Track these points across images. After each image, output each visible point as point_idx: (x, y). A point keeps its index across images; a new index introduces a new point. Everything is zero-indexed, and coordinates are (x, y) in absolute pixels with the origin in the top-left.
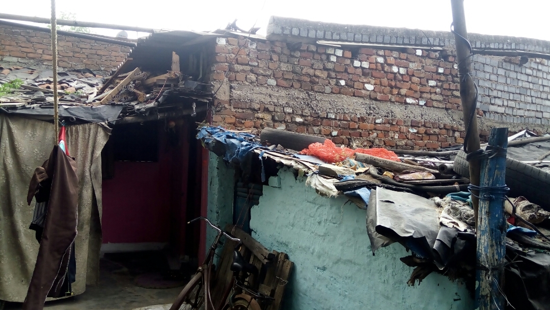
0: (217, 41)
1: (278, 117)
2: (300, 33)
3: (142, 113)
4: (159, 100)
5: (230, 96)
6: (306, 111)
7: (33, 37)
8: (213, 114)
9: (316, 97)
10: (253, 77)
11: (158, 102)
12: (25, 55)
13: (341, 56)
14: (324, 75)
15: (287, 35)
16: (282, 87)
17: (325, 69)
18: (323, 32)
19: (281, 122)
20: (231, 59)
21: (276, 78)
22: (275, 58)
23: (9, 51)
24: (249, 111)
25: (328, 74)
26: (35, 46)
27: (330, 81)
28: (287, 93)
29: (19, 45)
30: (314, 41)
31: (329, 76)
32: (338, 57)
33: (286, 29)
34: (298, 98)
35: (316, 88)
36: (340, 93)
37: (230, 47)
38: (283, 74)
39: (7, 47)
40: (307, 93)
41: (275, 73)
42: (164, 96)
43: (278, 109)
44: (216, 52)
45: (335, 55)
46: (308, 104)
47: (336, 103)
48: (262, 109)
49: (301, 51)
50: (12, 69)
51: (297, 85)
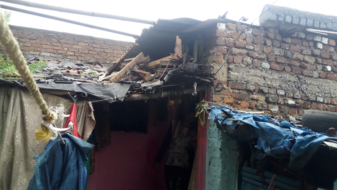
0: (218, 26)
1: (272, 100)
2: (292, 21)
3: (148, 91)
4: (165, 79)
5: (228, 77)
6: (297, 94)
7: (62, 39)
8: (212, 94)
9: (305, 81)
10: (249, 60)
11: (164, 81)
12: (56, 52)
13: (327, 43)
14: (312, 60)
15: (281, 21)
16: (275, 70)
17: (313, 55)
18: (312, 21)
19: (274, 104)
20: (229, 43)
21: (270, 62)
22: (269, 43)
23: (45, 49)
24: (245, 92)
25: (316, 60)
26: (62, 46)
27: (318, 66)
28: (280, 76)
29: (52, 44)
30: (304, 29)
31: (317, 62)
32: (324, 44)
33: (281, 17)
34: (289, 81)
35: (305, 72)
36: (326, 78)
37: (229, 32)
38: (275, 58)
39: (44, 46)
40: (297, 77)
41: (269, 57)
42: (169, 75)
43: (272, 91)
44: (217, 35)
45: (321, 43)
46: (299, 88)
47: (323, 87)
48: (257, 91)
49: (292, 38)
50: (46, 60)
51: (288, 69)
